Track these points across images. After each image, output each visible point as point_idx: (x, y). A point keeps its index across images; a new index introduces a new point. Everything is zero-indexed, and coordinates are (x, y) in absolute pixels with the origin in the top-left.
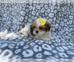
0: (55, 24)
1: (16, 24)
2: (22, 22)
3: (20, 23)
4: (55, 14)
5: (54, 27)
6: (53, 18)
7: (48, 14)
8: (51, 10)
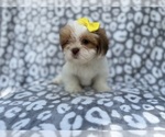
0: (131, 57)
1: (35, 63)
2: (52, 58)
3: (49, 61)
4: (129, 33)
5: (130, 64)
6: (124, 43)
7: (112, 33)
8: (119, 24)
